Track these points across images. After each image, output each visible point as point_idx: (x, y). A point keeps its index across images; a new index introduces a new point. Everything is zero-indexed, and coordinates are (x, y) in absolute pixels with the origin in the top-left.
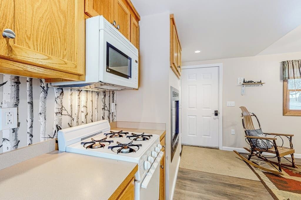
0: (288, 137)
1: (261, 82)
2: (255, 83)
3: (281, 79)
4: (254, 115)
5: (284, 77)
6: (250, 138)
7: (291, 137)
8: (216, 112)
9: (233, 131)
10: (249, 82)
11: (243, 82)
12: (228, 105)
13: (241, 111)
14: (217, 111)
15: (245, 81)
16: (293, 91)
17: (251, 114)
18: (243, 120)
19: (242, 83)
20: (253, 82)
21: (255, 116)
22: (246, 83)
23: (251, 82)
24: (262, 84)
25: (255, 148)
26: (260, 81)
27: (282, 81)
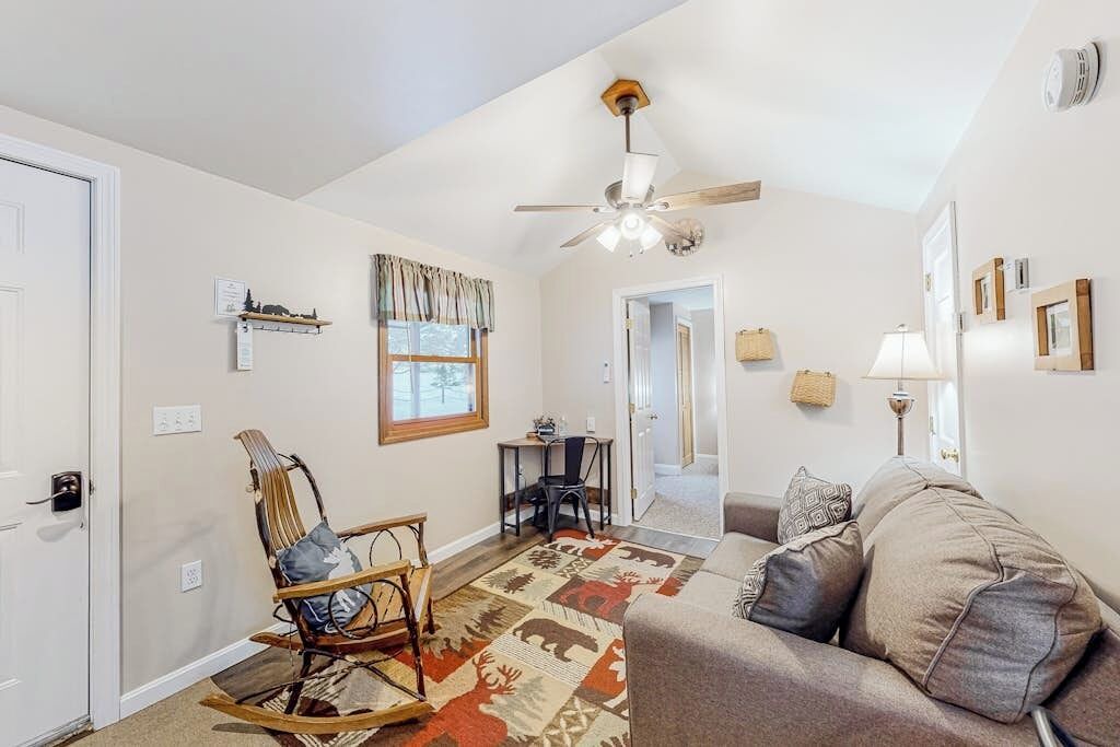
0: (412, 528)
1: (314, 317)
2: (292, 319)
3: (372, 318)
4: (298, 463)
5: (383, 309)
6: (296, 599)
7: (421, 525)
8: (69, 484)
9: (193, 572)
10: (268, 309)
11: (243, 307)
12: (157, 432)
13: (240, 458)
14: (70, 474)
15: (255, 305)
16: (404, 358)
17: (288, 463)
18: (259, 507)
19: (240, 309)
20: (287, 312)
21: (304, 468)
22: (257, 310)
23: (279, 310)
24: (318, 327)
25: (324, 633)
26: (311, 314)
27: (376, 322)
